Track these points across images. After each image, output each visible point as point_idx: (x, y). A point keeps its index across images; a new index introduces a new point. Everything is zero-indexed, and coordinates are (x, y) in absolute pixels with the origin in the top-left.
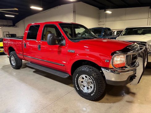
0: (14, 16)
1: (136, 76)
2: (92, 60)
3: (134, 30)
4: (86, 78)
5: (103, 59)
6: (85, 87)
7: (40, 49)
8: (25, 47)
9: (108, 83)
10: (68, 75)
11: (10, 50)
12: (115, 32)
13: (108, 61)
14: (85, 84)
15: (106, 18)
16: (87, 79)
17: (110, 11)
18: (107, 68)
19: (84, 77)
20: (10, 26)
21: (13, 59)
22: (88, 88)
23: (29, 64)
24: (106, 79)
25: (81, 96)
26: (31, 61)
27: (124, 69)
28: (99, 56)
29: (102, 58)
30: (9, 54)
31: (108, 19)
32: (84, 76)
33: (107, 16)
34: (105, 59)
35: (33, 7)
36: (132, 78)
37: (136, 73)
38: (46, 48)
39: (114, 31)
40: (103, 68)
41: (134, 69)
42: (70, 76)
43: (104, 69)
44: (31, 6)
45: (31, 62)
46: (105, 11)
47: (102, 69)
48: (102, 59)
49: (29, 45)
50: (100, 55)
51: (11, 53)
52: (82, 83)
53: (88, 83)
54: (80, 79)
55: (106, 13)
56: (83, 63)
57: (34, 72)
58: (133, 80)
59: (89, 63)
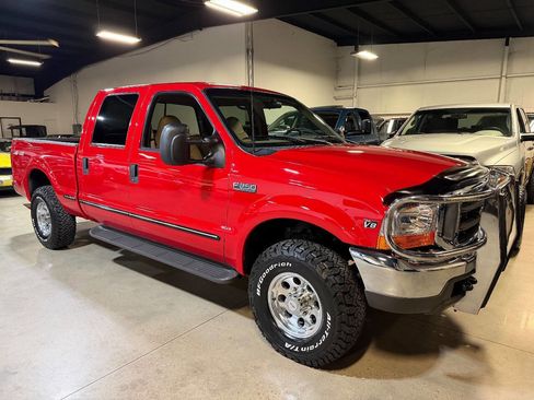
0: (38, 64)
1: (475, 282)
2: (319, 219)
3: (444, 116)
4: (296, 286)
5: (356, 218)
6: (291, 316)
7: (136, 180)
8: (86, 172)
9: (373, 304)
10: (235, 275)
11: (34, 180)
12: (388, 121)
13: (374, 226)
14: (292, 305)
15: (359, 74)
16: (300, 288)
17: (372, 51)
18: (370, 250)
19: (291, 281)
20: (24, 98)
21: (44, 212)
22: (301, 322)
23: (99, 230)
24: (367, 289)
25: (278, 351)
26: (105, 222)
27: (434, 256)
28: (343, 207)
29: (352, 212)
30: (31, 196)
31: (365, 80)
32: (289, 277)
33: (362, 68)
34: (362, 218)
35: (107, 35)
36: (460, 287)
37: (474, 271)
38: (163, 176)
39: (385, 118)
40: (357, 248)
41: (468, 255)
42: (240, 276)
43: (358, 254)
44: (100, 31)
45: (107, 225)
46: (357, 50)
47: (353, 253)
48: (352, 216)
49: (103, 164)
50: (346, 203)
51: (39, 191)
52: (281, 304)
53: (303, 303)
54: (275, 289)
55: (360, 60)
56: (289, 230)
57: (117, 260)
58: (464, 294)
59: (309, 231)
